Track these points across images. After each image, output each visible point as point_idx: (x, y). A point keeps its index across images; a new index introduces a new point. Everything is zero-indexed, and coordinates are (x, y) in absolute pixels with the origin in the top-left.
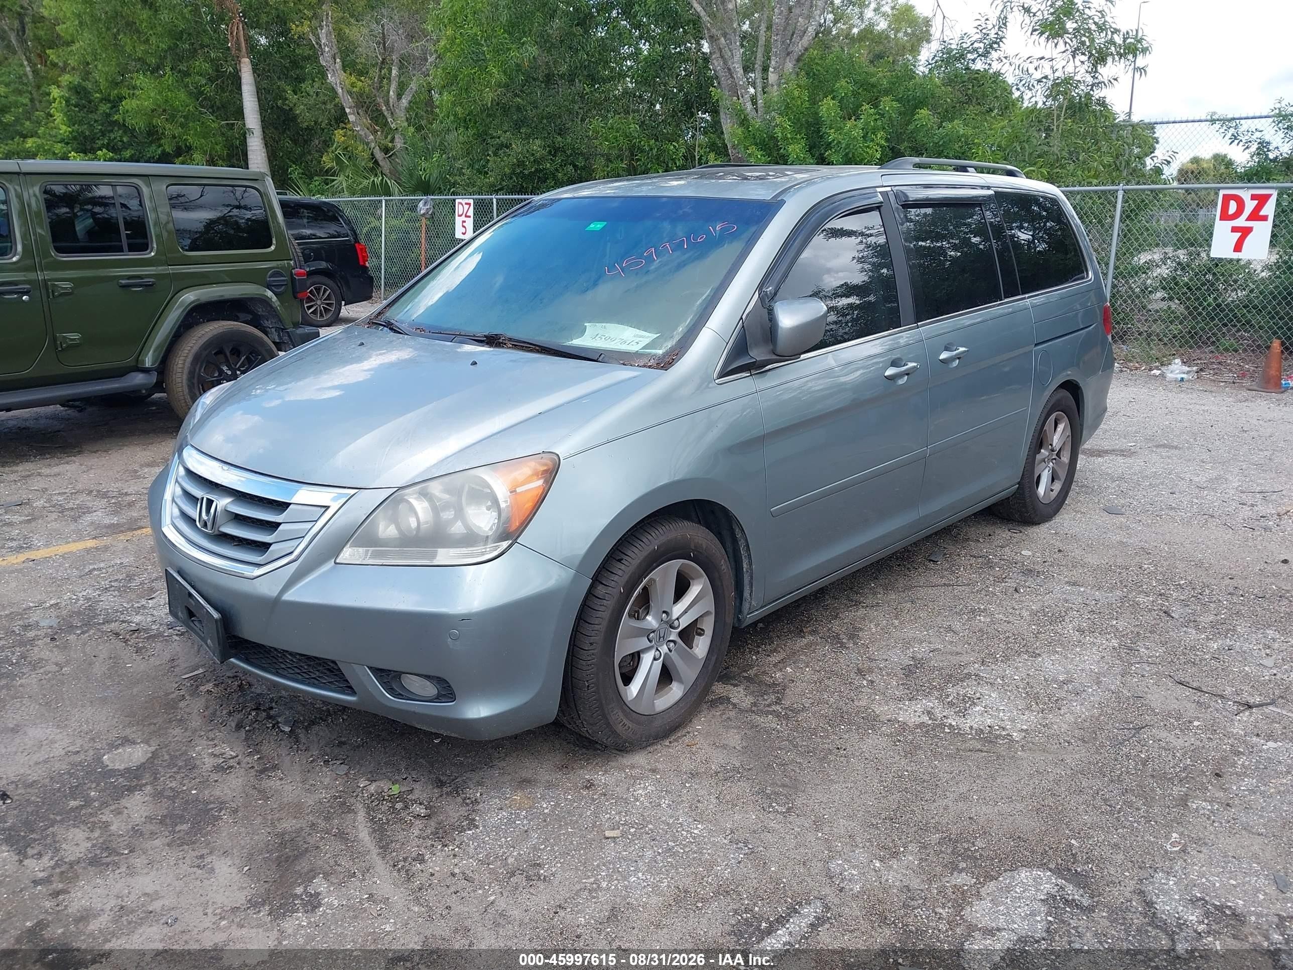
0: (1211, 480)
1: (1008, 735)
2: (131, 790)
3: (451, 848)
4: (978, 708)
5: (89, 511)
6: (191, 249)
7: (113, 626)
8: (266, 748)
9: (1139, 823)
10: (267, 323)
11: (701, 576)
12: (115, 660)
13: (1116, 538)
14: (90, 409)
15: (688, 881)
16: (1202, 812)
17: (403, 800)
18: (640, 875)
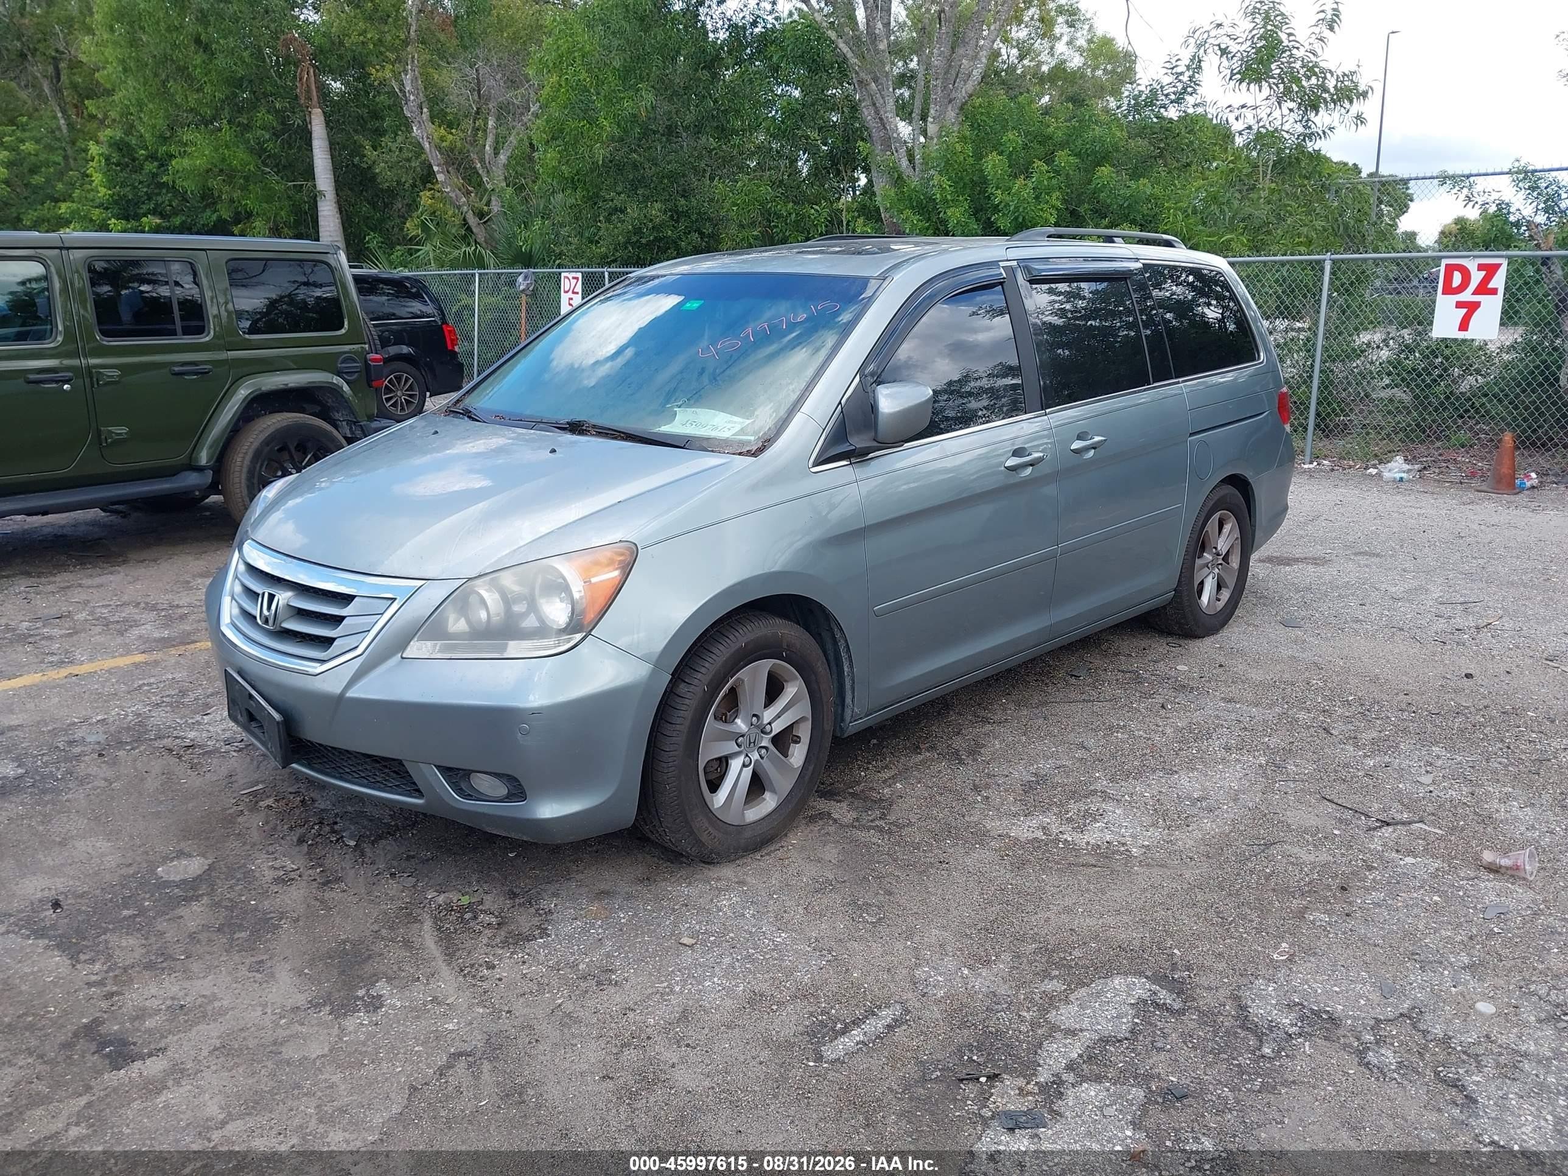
0: (1408, 591)
1: (1127, 850)
2: (188, 900)
3: (520, 955)
4: (1098, 825)
5: (136, 624)
6: (251, 332)
7: (167, 742)
8: (329, 862)
9: (1249, 934)
10: (337, 416)
11: (795, 678)
12: (168, 775)
13: (1286, 652)
14: (135, 515)
15: (764, 987)
16: (1318, 924)
17: (473, 911)
18: (716, 979)
